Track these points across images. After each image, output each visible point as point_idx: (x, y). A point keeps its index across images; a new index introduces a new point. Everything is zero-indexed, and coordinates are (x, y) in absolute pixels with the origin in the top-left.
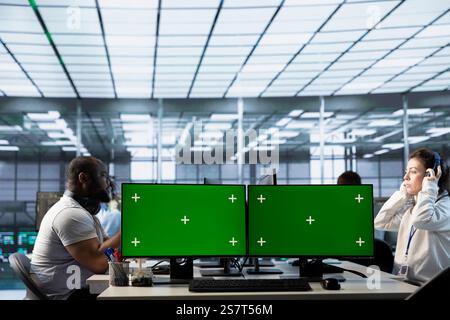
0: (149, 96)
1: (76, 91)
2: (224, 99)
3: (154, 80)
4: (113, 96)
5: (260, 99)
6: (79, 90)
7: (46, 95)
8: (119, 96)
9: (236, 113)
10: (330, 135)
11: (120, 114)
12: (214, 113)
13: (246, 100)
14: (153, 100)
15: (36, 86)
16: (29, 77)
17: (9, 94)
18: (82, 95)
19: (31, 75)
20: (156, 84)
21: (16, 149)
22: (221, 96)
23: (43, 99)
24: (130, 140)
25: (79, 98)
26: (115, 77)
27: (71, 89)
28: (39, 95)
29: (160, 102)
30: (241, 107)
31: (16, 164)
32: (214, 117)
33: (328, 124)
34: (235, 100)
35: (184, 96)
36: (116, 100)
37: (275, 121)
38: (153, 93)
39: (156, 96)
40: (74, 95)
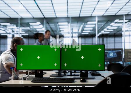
0: (67, 16)
1: (43, 16)
2: (91, 17)
3: (68, 11)
4: (55, 17)
5: (103, 16)
6: (44, 15)
7: (35, 17)
8: (57, 17)
9: (95, 21)
10: (129, 28)
11: (58, 22)
12: (88, 21)
13: (99, 17)
14: (68, 18)
15: (31, 14)
16: (28, 11)
17: (23, 17)
18: (46, 17)
19: (29, 11)
20: (69, 12)
21: (27, 34)
22: (90, 15)
23: (34, 18)
24: (63, 31)
26: (55, 11)
27: (42, 15)
28: (32, 17)
29: (70, 18)
30: (97, 19)
31: (29, 39)
32: (89, 23)
33: (128, 24)
34: (95, 17)
35: (78, 16)
36: (56, 18)
37: (110, 24)
38: (68, 16)
39: (69, 16)
40: (43, 17)
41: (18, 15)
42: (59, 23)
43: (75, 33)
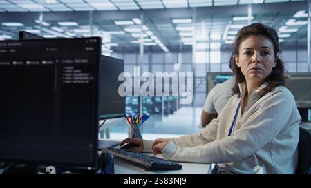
0: (186, 6)
1: (138, 5)
2: (238, 6)
4: (162, 7)
5: (264, 5)
6: (140, 3)
7: (122, 8)
8: (167, 6)
9: (247, 15)
11: (171, 19)
12: (234, 16)
13: (254, 6)
14: (189, 8)
15: (114, 3)
17: (98, 9)
18: (143, 7)
22: (235, 3)
23: (119, 11)
25: (141, 9)
28: (116, 9)
29: (194, 10)
30: (250, 11)
32: (235, 19)
34: (246, 6)
35: (211, 5)
36: (165, 9)
38: (188, 4)
39: (191, 6)
40: (138, 8)
41: (86, 5)
42: (175, 21)
43: (216, 41)
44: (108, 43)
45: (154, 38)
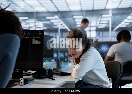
0: (80, 10)
1: (58, 9)
2: (105, 10)
3: (81, 4)
5: (117, 9)
8: (71, 10)
9: (109, 14)
11: (73, 16)
12: (102, 14)
13: (113, 9)
15: (46, 8)
16: (42, 5)
17: (39, 11)
18: (60, 11)
22: (104, 8)
23: (48, 12)
29: (84, 12)
30: (111, 12)
34: (109, 10)
35: (91, 9)
39: (83, 10)
40: (57, 11)
41: (32, 9)
43: (93, 27)
44: (42, 27)
45: (64, 25)
